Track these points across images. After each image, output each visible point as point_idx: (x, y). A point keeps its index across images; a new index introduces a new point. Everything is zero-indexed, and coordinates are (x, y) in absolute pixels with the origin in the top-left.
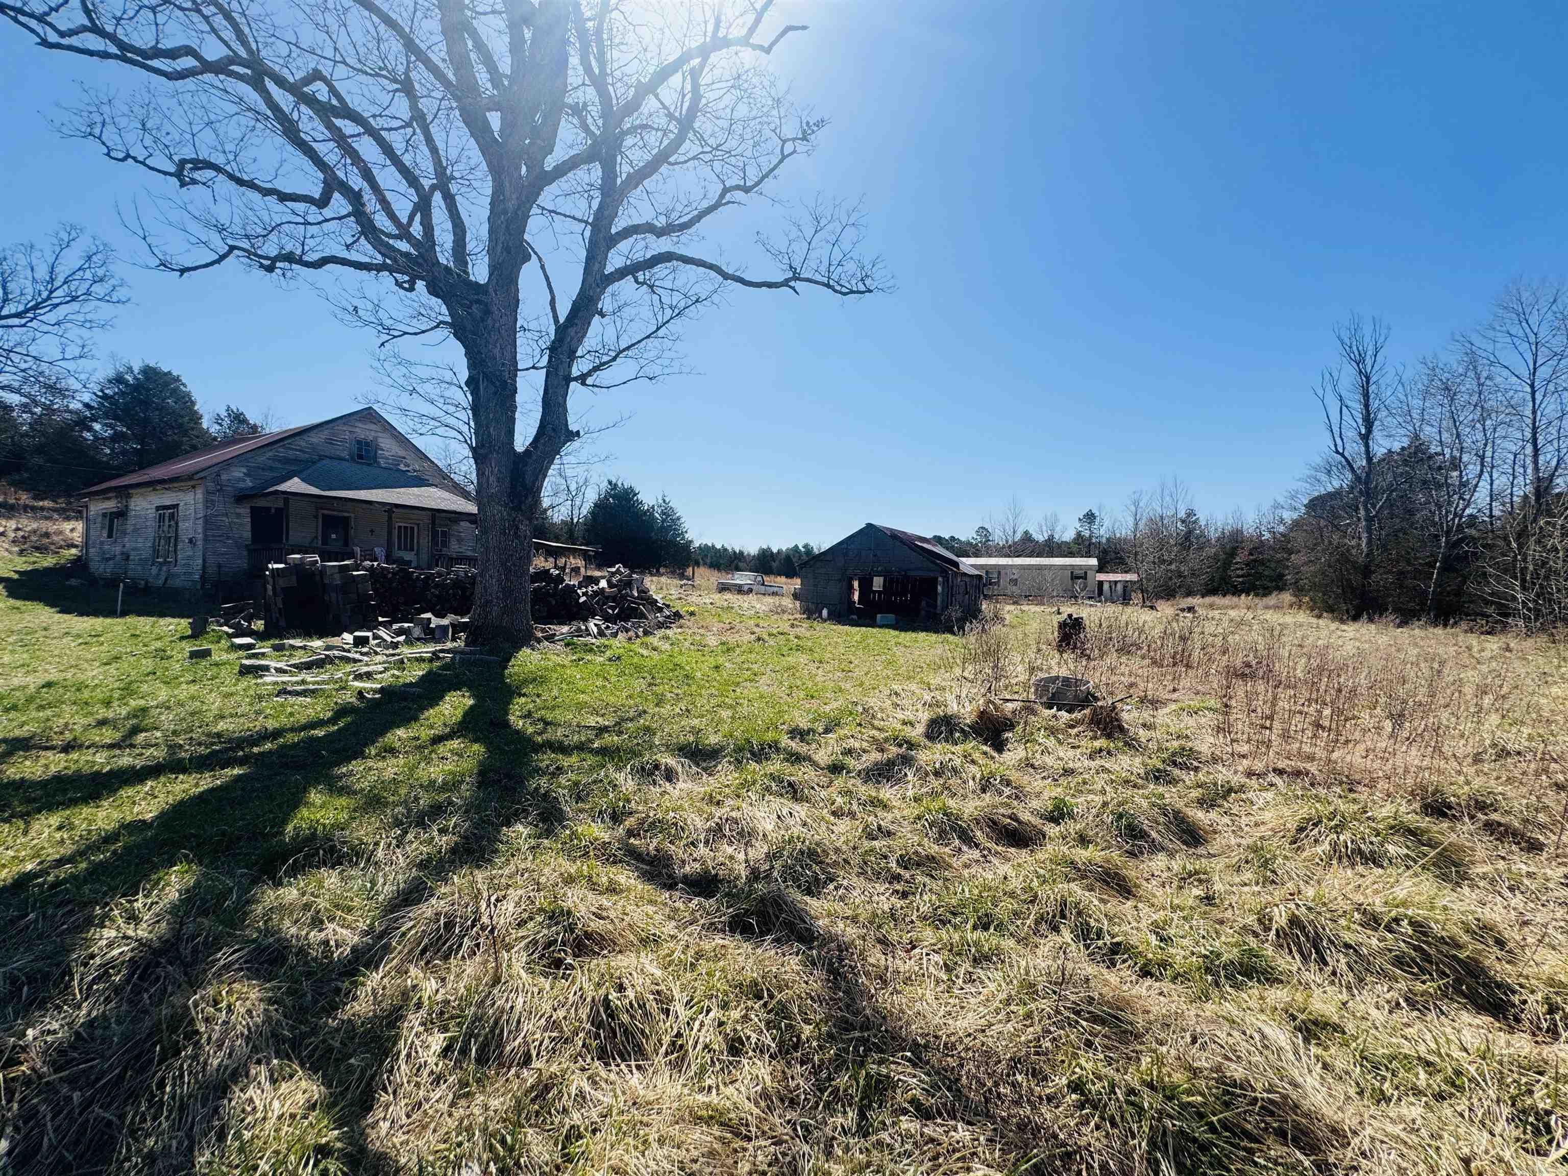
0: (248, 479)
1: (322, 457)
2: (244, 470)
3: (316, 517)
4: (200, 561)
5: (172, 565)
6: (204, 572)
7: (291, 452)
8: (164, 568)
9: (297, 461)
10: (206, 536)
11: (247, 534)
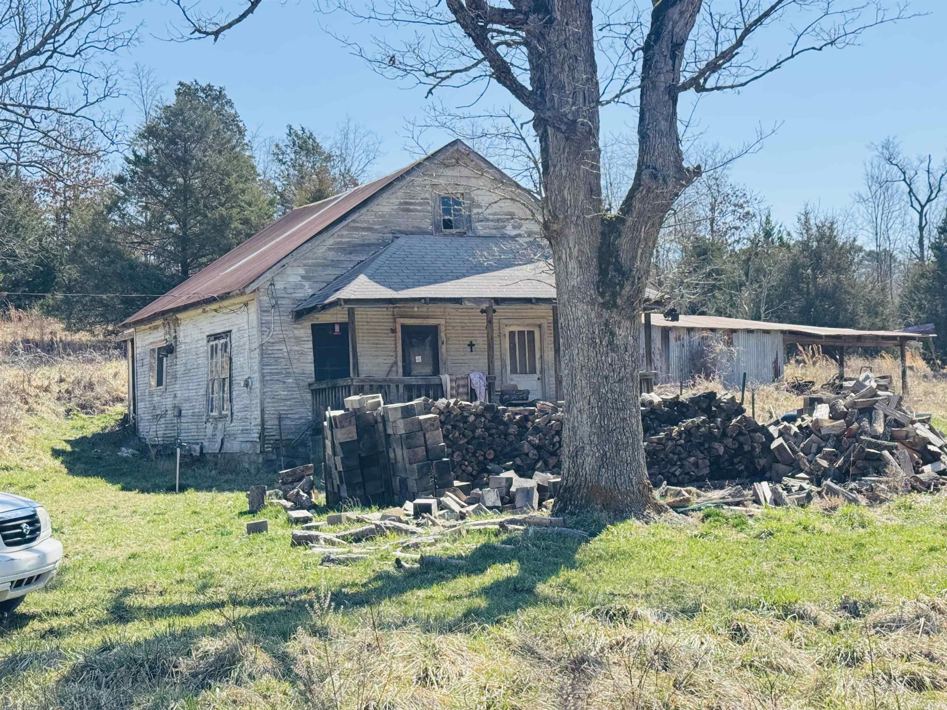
0: (307, 284)
1: (396, 234)
2: (302, 271)
3: (393, 331)
4: (258, 413)
5: (229, 419)
6: (263, 429)
7: (356, 234)
8: (220, 426)
9: (365, 246)
10: (263, 376)
11: (310, 368)
